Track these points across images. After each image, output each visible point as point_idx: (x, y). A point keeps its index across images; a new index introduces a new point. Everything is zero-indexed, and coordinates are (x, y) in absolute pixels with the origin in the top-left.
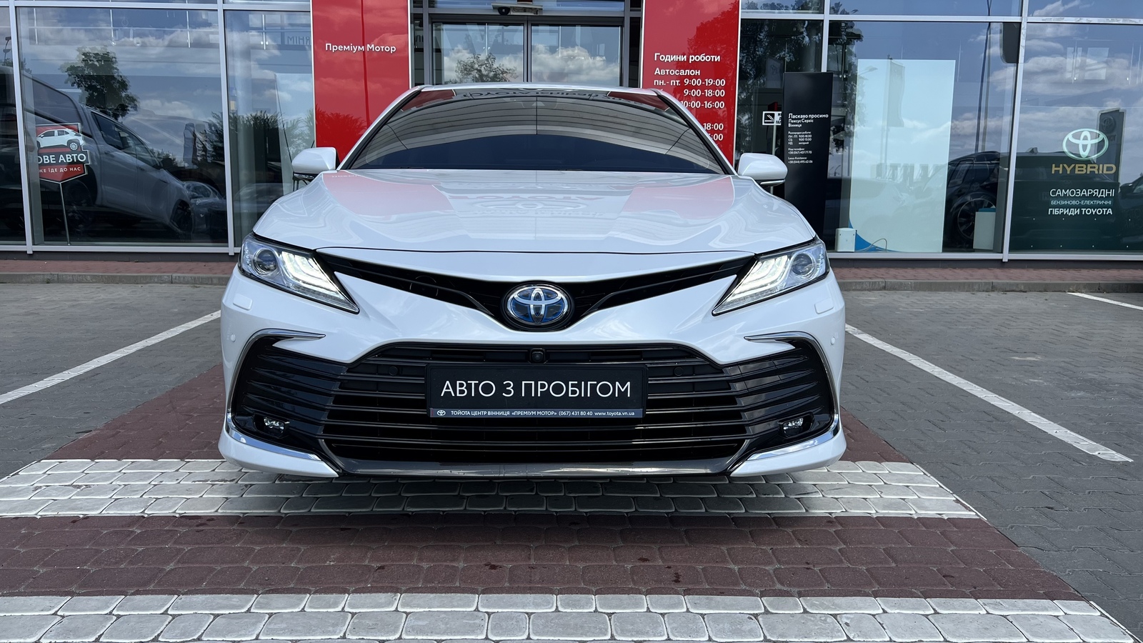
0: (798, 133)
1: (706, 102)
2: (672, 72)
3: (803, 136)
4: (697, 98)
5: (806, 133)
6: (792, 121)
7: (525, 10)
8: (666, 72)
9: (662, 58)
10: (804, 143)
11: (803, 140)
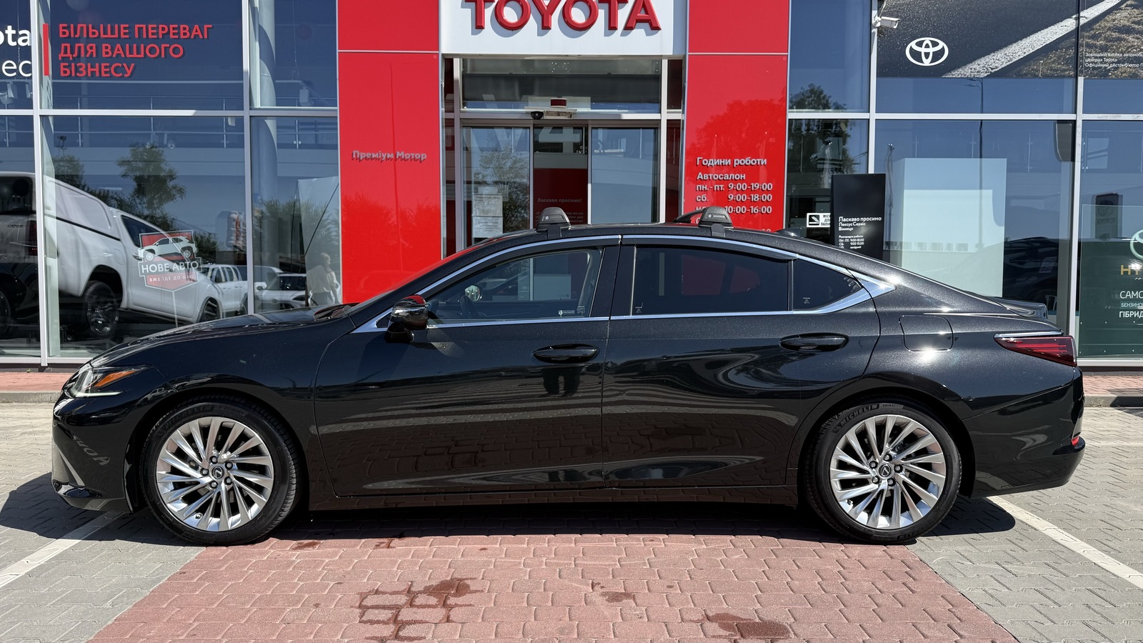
0: (849, 237)
1: (752, 207)
2: (716, 177)
3: (855, 240)
4: (742, 203)
5: (857, 236)
6: (843, 225)
7: (558, 114)
8: (709, 176)
9: (705, 162)
10: (856, 248)
11: (855, 244)
